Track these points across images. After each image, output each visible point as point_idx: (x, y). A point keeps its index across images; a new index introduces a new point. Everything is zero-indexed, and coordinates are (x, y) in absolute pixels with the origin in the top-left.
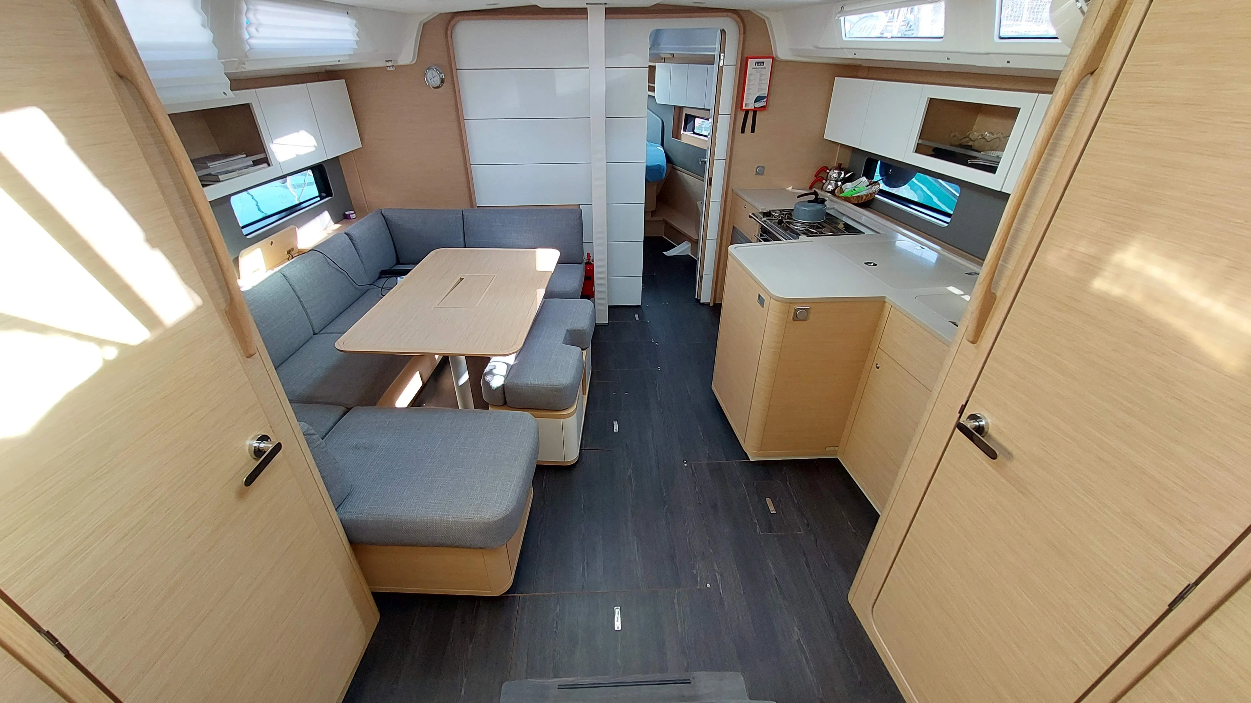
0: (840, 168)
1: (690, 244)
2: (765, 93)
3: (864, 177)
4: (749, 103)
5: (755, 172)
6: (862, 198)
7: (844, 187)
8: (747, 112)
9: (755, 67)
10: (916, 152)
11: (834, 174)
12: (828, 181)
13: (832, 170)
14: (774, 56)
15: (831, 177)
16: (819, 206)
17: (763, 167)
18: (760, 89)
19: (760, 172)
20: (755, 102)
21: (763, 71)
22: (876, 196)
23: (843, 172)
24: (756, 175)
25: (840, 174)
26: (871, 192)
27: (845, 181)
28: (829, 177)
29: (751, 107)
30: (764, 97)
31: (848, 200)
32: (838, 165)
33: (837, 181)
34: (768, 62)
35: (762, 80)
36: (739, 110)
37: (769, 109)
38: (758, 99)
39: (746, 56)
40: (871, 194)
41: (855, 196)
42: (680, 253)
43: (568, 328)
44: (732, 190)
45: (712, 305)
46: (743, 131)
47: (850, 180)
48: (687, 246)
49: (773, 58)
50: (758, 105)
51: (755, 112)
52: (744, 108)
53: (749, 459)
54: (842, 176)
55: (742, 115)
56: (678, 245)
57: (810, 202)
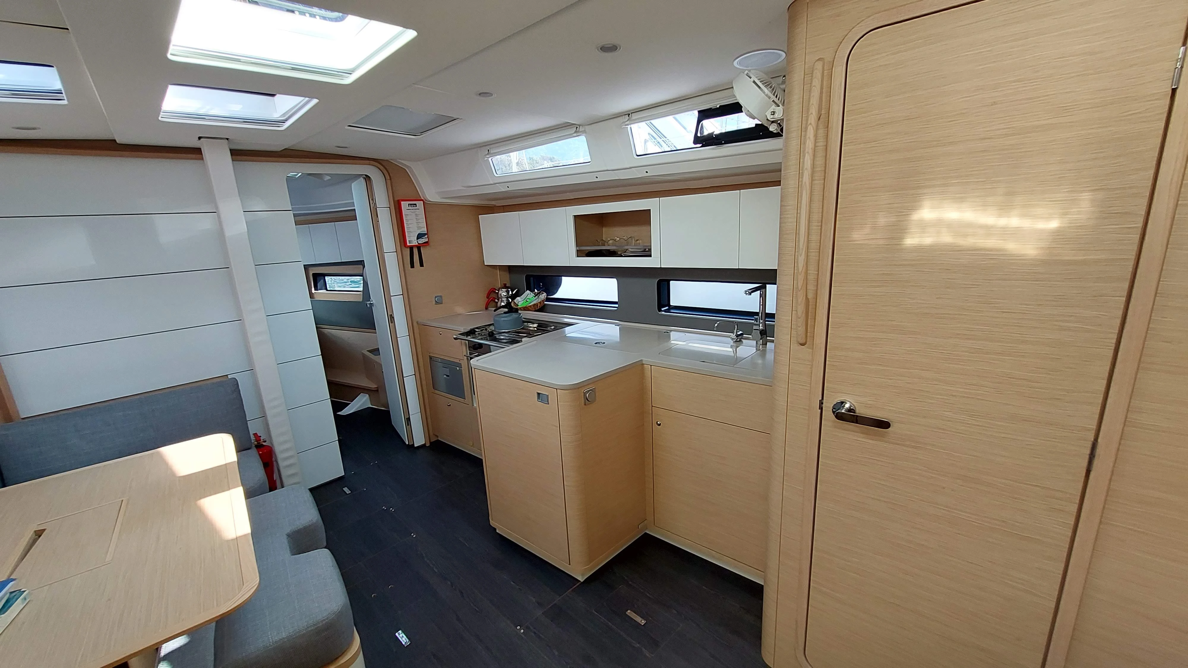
0: (505, 286)
1: (367, 396)
2: (425, 230)
3: (528, 291)
4: (412, 239)
5: (434, 302)
6: (537, 306)
7: (516, 301)
8: (411, 248)
9: (409, 208)
10: (578, 257)
11: (503, 293)
12: (500, 299)
13: (501, 290)
14: (423, 199)
15: (501, 296)
16: (514, 315)
17: (441, 296)
18: (419, 228)
19: (439, 301)
20: (417, 239)
21: (417, 212)
22: (545, 303)
23: (510, 290)
24: (436, 304)
25: (508, 292)
26: (539, 301)
27: (514, 297)
28: (499, 296)
29: (415, 243)
30: (425, 234)
31: (527, 309)
32: (503, 285)
33: (507, 298)
34: (420, 204)
35: (419, 219)
36: (403, 247)
37: (431, 243)
38: (420, 236)
39: (396, 199)
40: (540, 303)
41: (532, 305)
42: (356, 409)
43: (288, 530)
44: (417, 322)
45: (429, 445)
46: (412, 266)
47: (518, 295)
48: (365, 399)
49: (422, 200)
50: (421, 241)
51: (419, 248)
52: (408, 244)
53: (580, 581)
54: (510, 293)
55: (408, 251)
56: (352, 402)
57: (505, 313)
